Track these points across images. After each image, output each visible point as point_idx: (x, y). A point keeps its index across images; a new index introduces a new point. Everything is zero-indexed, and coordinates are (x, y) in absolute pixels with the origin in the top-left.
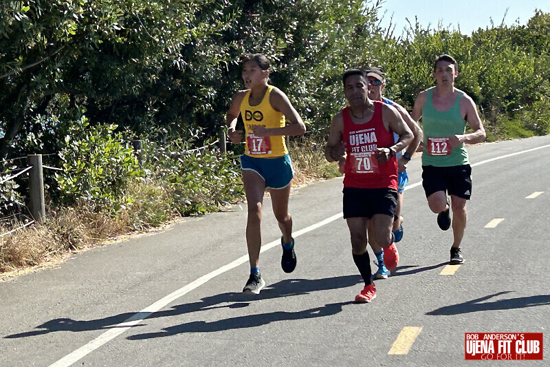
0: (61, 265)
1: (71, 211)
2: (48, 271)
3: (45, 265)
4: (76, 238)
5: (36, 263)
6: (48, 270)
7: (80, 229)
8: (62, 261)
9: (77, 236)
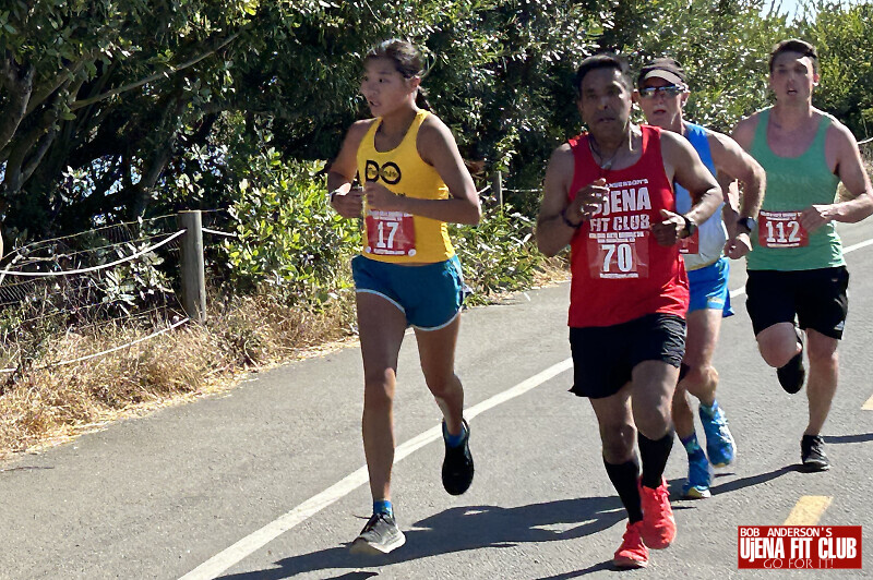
0: (233, 390)
1: (249, 302)
2: (211, 401)
3: (206, 391)
4: (256, 346)
5: (192, 387)
6: (212, 398)
7: (263, 332)
8: (233, 384)
9: (258, 343)
